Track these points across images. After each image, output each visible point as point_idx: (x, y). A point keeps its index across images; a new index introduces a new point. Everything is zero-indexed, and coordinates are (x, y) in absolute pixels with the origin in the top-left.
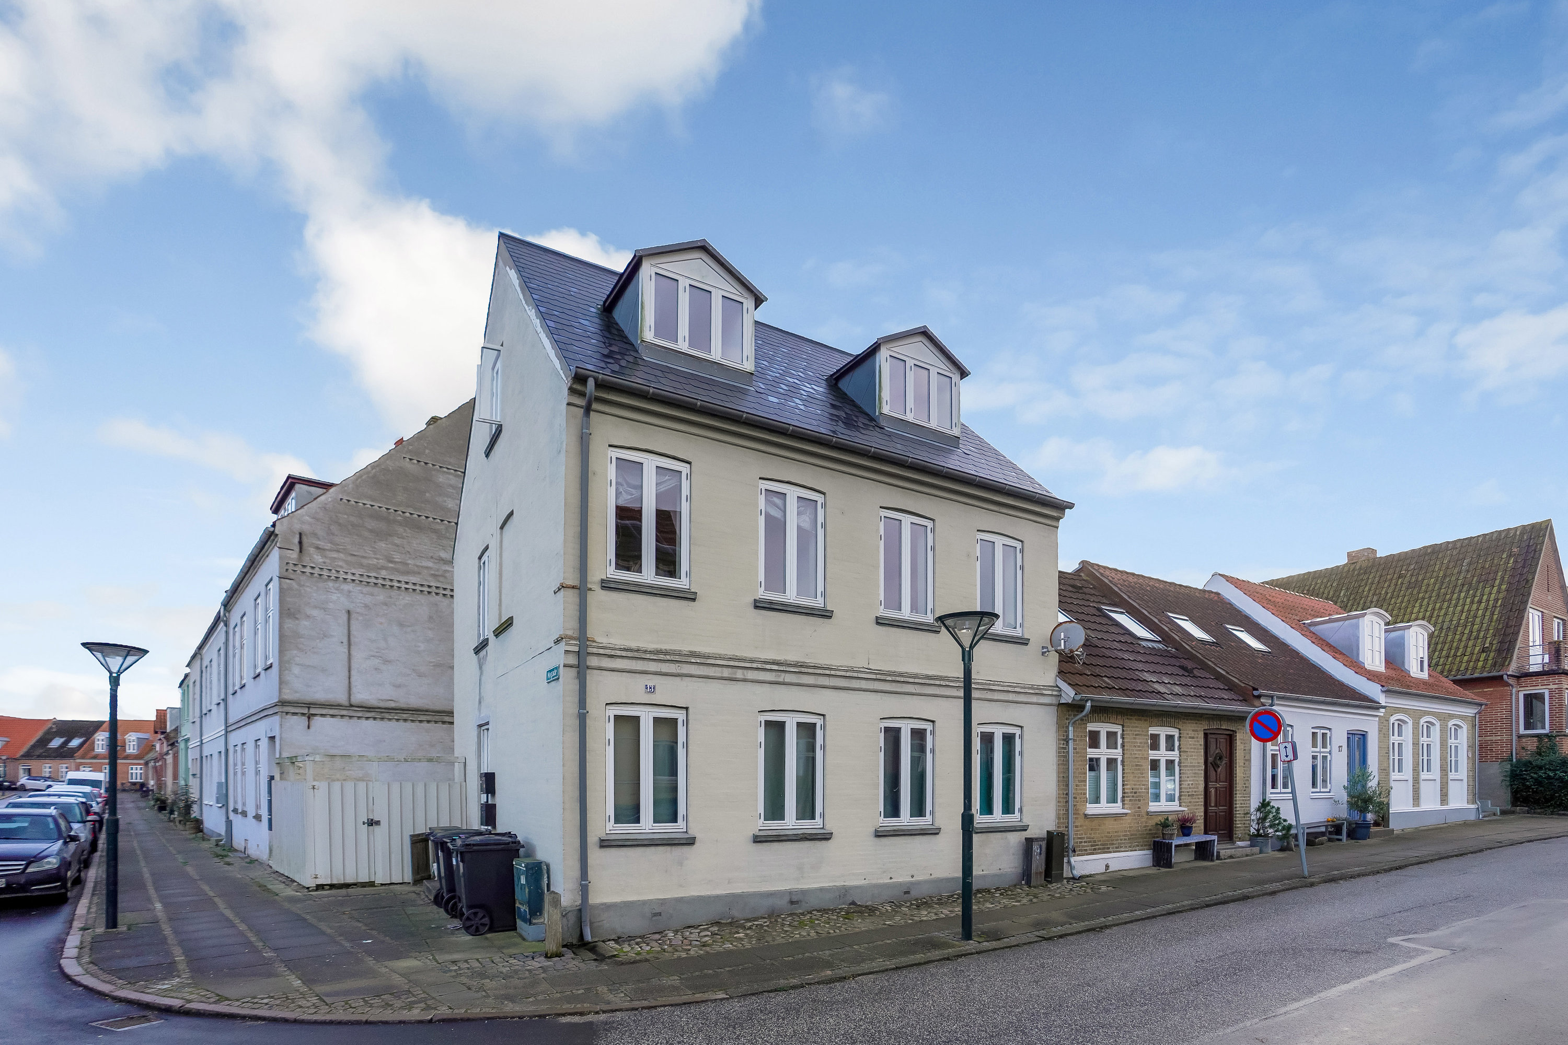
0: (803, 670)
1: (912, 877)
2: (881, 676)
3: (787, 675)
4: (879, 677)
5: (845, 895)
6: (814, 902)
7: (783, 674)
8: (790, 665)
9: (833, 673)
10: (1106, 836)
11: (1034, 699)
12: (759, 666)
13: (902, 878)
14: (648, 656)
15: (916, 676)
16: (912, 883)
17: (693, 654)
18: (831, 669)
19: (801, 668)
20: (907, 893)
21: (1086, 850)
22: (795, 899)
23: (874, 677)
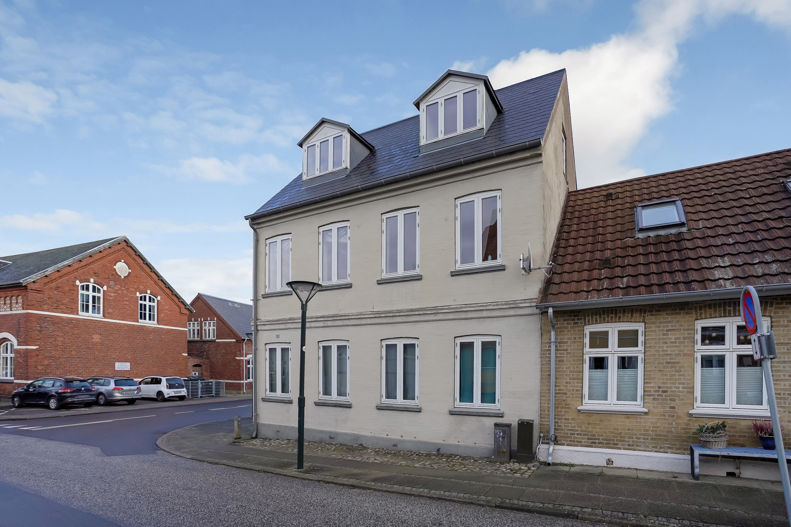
1: (402, 437)
2: (378, 315)
3: (329, 322)
4: (376, 315)
5: (357, 439)
6: (341, 440)
7: (327, 322)
8: (328, 317)
9: (350, 317)
10: (613, 433)
12: (315, 320)
13: (395, 436)
15: (401, 311)
16: (399, 440)
17: (290, 319)
18: (348, 316)
19: (334, 317)
20: (395, 445)
22: (332, 436)
23: (373, 316)
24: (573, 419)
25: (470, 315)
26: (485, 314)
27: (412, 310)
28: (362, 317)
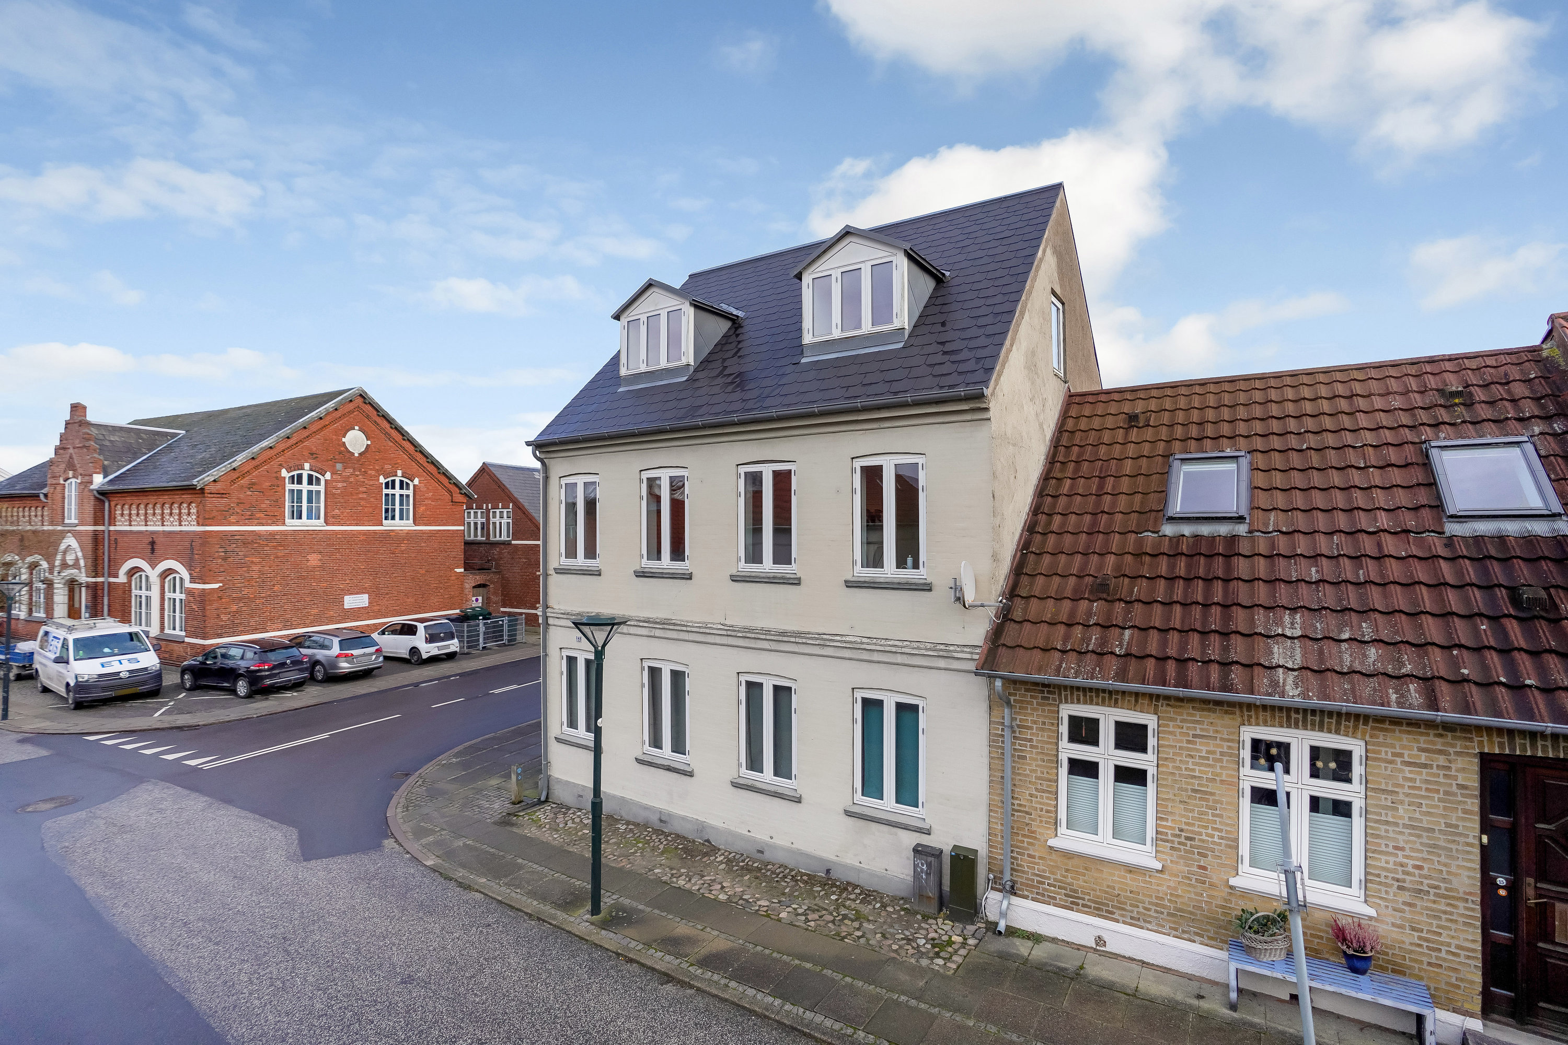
1: (772, 838)
3: (657, 630)
5: (702, 831)
6: (676, 827)
7: (653, 630)
8: (656, 623)
9: (689, 629)
10: (1105, 892)
12: (636, 623)
13: (761, 835)
15: (768, 632)
16: (769, 846)
18: (686, 625)
19: (665, 624)
20: (760, 852)
21: (1055, 898)
22: (664, 818)
23: (725, 633)
24: (1041, 858)
25: (876, 657)
26: (899, 659)
28: (708, 631)
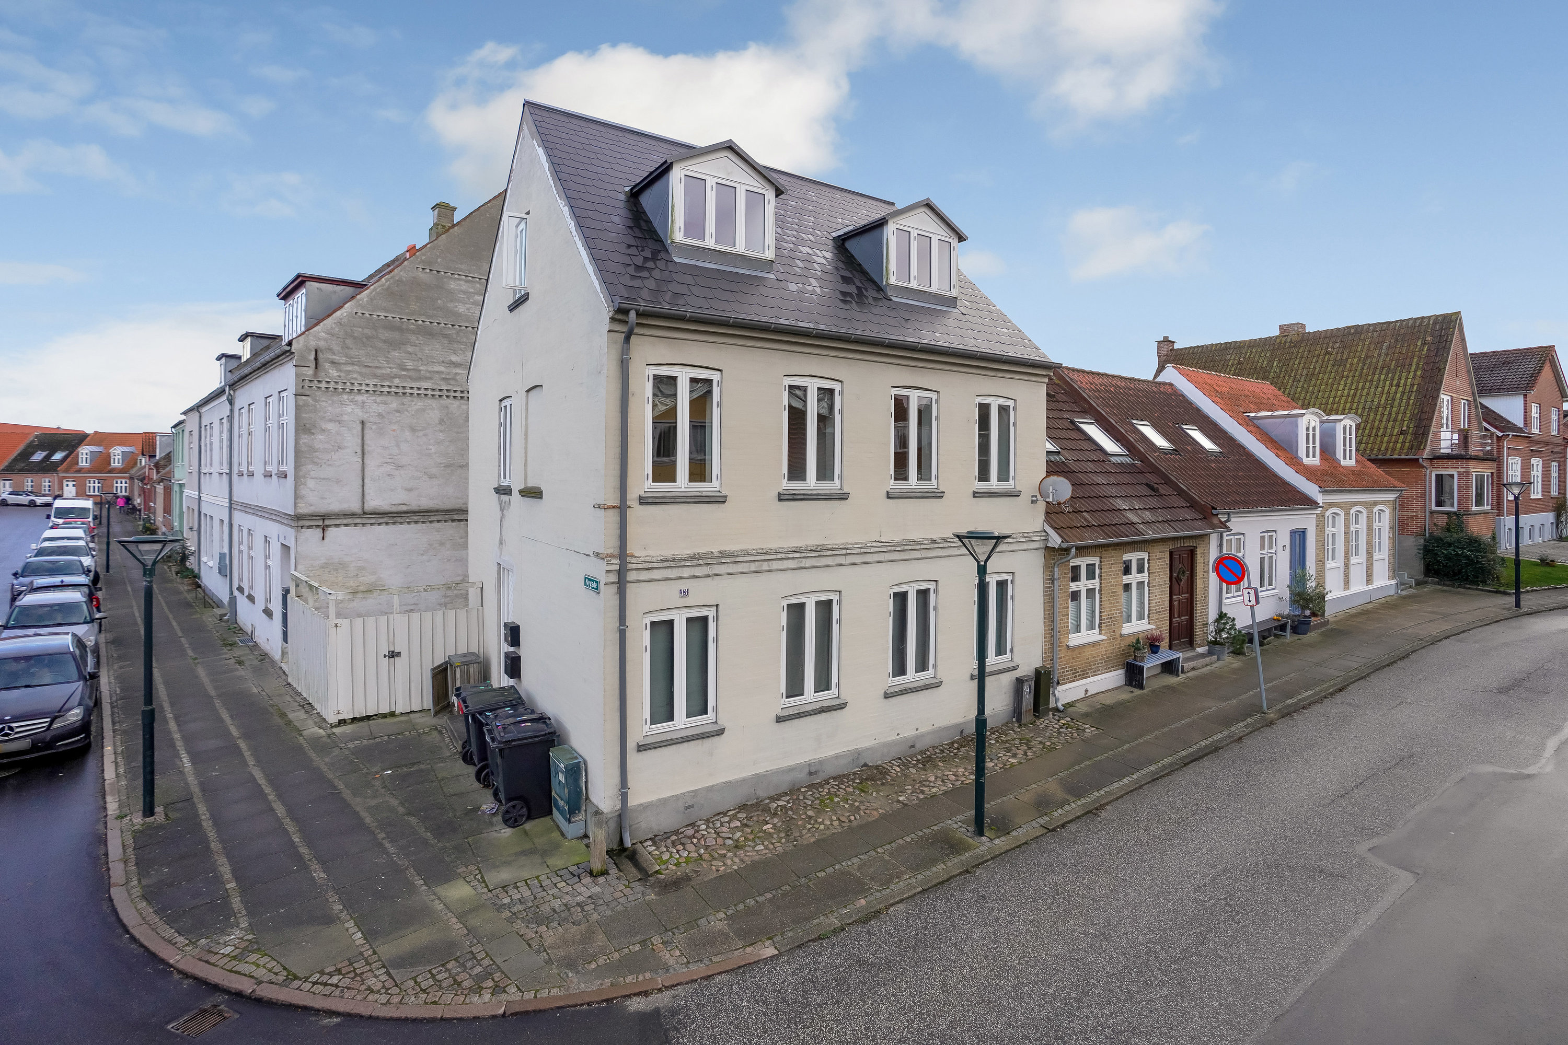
0: (823, 553)
1: (917, 729)
2: (891, 547)
3: (808, 560)
4: (889, 549)
5: (858, 758)
6: (830, 770)
7: (804, 560)
8: (811, 551)
9: (849, 551)
10: (1086, 663)
11: (1025, 546)
12: (783, 556)
13: (908, 732)
14: (683, 563)
15: (921, 542)
16: (917, 737)
17: (723, 554)
18: (846, 549)
19: (820, 551)
20: (912, 747)
21: (1068, 679)
22: (813, 770)
23: (885, 549)
24: (1064, 657)
26: (1005, 548)
27: (933, 541)
